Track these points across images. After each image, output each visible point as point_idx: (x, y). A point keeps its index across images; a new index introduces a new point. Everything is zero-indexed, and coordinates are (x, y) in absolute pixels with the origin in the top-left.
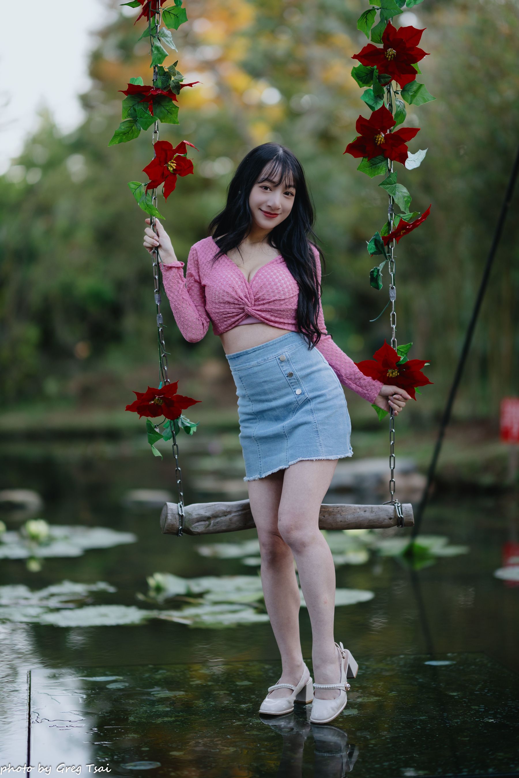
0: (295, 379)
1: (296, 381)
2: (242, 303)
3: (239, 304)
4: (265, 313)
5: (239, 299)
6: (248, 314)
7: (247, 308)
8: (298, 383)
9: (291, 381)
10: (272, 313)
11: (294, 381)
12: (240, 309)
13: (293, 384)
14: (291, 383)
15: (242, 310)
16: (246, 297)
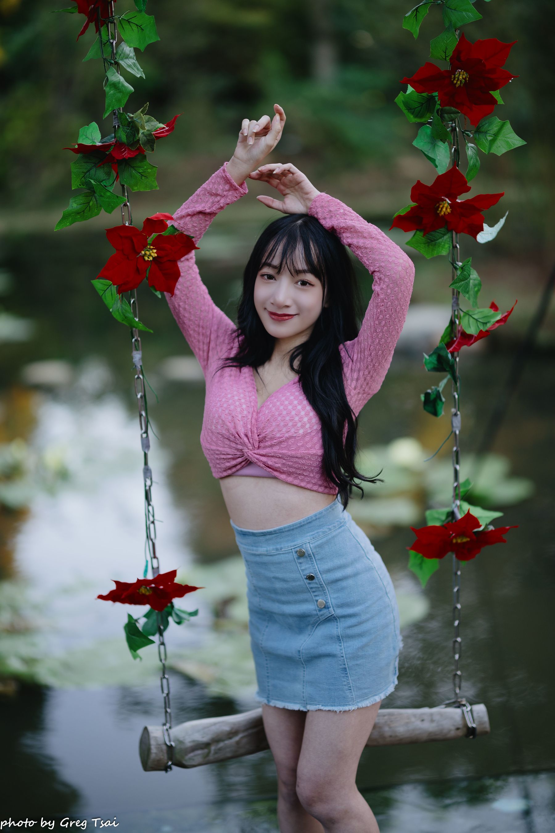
0: (317, 584)
1: (319, 586)
2: (240, 442)
3: (237, 444)
4: (273, 459)
5: (237, 435)
6: (249, 460)
7: (247, 451)
8: (321, 589)
9: (312, 586)
10: (284, 461)
11: (316, 586)
12: (238, 450)
13: (314, 590)
14: (311, 588)
15: (241, 453)
16: (246, 436)
